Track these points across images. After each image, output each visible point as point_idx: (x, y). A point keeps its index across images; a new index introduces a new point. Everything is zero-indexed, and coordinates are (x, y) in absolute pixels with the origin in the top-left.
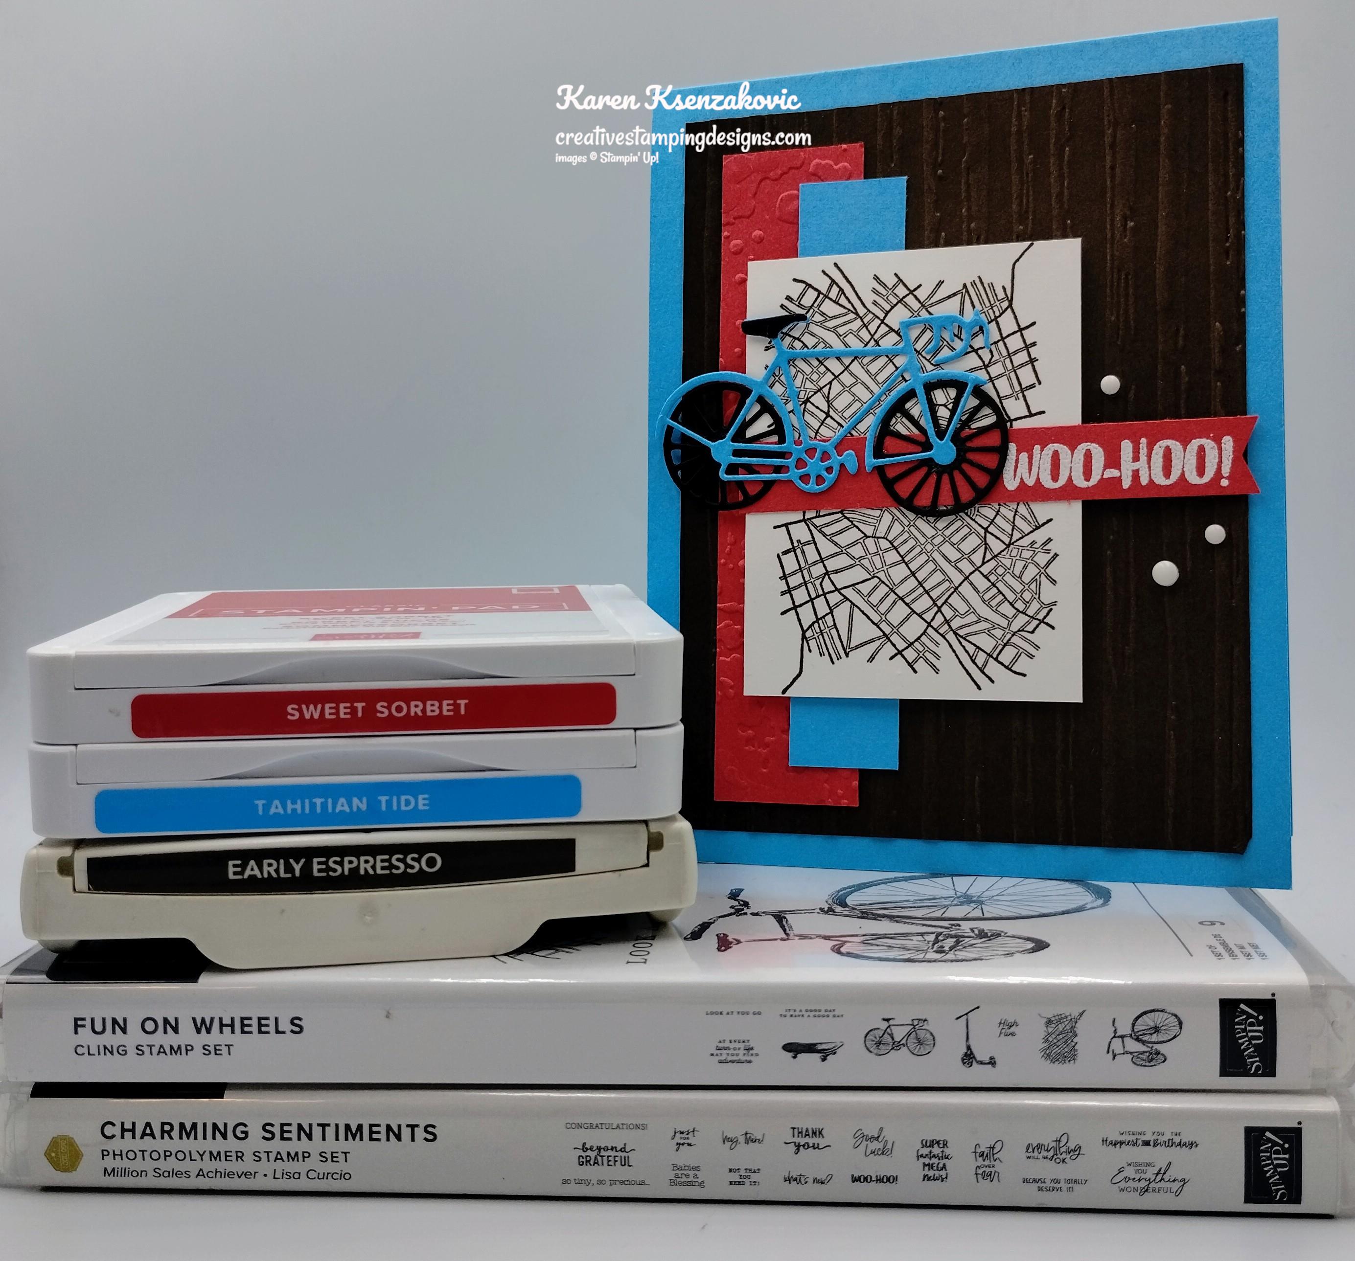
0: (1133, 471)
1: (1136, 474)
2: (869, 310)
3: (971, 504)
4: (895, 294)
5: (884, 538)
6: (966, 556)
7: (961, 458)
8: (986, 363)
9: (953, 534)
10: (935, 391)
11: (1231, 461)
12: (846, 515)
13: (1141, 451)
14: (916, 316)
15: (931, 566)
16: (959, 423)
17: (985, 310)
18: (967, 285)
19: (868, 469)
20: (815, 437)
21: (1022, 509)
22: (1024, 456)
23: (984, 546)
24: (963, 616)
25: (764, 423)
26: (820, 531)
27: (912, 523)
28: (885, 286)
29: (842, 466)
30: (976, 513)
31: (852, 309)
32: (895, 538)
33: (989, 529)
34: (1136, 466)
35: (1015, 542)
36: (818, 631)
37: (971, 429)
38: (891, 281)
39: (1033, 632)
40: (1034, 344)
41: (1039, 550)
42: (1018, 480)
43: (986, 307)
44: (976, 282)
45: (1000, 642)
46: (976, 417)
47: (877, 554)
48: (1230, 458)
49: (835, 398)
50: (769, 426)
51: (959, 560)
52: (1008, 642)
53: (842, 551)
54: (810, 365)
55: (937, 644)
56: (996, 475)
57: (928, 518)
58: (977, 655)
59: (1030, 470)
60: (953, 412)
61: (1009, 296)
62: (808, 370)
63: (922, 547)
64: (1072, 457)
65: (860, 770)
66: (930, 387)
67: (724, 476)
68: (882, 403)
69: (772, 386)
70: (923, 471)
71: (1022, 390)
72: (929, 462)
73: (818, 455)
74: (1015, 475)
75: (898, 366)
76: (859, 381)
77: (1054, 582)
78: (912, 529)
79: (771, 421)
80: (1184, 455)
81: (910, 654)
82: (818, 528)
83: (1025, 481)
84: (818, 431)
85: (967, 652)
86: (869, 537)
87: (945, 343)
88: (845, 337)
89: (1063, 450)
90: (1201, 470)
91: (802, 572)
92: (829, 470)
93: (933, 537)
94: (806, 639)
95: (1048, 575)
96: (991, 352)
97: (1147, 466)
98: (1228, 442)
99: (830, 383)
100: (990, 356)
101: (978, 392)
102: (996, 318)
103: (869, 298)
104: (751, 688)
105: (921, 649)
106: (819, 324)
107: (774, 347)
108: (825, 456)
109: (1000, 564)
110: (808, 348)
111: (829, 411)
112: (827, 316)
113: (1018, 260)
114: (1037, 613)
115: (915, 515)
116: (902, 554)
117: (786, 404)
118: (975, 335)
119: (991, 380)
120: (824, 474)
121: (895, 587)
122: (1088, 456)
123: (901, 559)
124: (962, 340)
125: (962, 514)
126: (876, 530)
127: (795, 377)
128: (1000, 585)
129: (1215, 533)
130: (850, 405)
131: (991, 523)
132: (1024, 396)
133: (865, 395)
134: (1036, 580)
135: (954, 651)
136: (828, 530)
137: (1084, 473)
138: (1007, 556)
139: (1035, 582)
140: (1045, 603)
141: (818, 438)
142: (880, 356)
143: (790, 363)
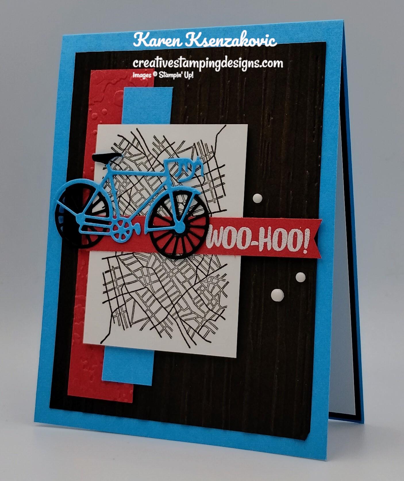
0: (264, 243)
1: (265, 244)
2: (151, 153)
3: (191, 254)
4: (163, 146)
5: (151, 268)
6: (188, 280)
7: (187, 231)
8: (202, 184)
9: (182, 269)
10: (178, 196)
11: (308, 241)
12: (135, 255)
13: (268, 233)
14: (172, 158)
15: (171, 284)
16: (187, 213)
17: (203, 157)
18: (195, 144)
19: (145, 233)
20: (123, 215)
21: (214, 258)
22: (216, 231)
23: (196, 275)
24: (184, 310)
25: (100, 206)
26: (123, 262)
27: (164, 262)
28: (158, 141)
29: (134, 230)
30: (193, 258)
31: (143, 152)
32: (156, 269)
33: (199, 267)
34: (266, 240)
35: (210, 274)
36: (119, 313)
37: (193, 216)
38: (161, 139)
39: (215, 321)
40: (224, 176)
41: (221, 279)
42: (212, 244)
43: (203, 156)
44: (199, 143)
45: (200, 324)
46: (195, 211)
47: (147, 276)
48: (308, 240)
49: (133, 196)
50: (103, 208)
51: (184, 282)
52: (204, 325)
53: (132, 273)
54: (123, 178)
55: (172, 324)
56: (203, 240)
57: (172, 260)
58: (189, 331)
59: (218, 238)
60: (185, 206)
61: (214, 151)
62: (122, 181)
63: (168, 274)
64: (237, 234)
65: (134, 384)
66: (176, 194)
67: (81, 232)
68: (154, 200)
69: (105, 188)
70: (170, 235)
71: (217, 198)
72: (173, 231)
73: (123, 224)
74: (211, 241)
75: (162, 182)
76: (144, 188)
77: (226, 296)
78: (164, 264)
79: (104, 205)
80: (288, 236)
81: (159, 328)
82: (122, 261)
83: (216, 244)
84: (124, 211)
85: (185, 328)
86: (145, 267)
87: (184, 172)
88: (139, 165)
89: (233, 229)
90: (295, 245)
91: (113, 282)
92: (128, 232)
93: (173, 270)
94: (113, 316)
95: (224, 292)
96: (204, 178)
97: (271, 241)
98: (308, 231)
99: (131, 188)
100: (204, 180)
101: (197, 197)
102: (207, 161)
103: (151, 147)
104: (87, 340)
105: (164, 325)
106: (128, 158)
107: (107, 168)
108: (126, 225)
109: (203, 285)
110: (122, 170)
111: (130, 202)
112: (132, 154)
113: (219, 133)
114: (218, 311)
115: (166, 258)
116: (159, 277)
117: (111, 197)
118: (197, 170)
119: (204, 192)
120: (126, 234)
121: (155, 293)
122: (244, 233)
123: (158, 279)
124: (191, 171)
125: (187, 258)
126: (148, 264)
127: (116, 183)
128: (202, 296)
129: (300, 277)
130: (140, 200)
131: (200, 264)
132: (218, 201)
133: (147, 196)
134: (218, 294)
135: (179, 328)
136: (126, 262)
137: (242, 242)
138: (206, 281)
139: (218, 295)
140: (222, 306)
141: (124, 215)
142: (155, 176)
143: (114, 176)
